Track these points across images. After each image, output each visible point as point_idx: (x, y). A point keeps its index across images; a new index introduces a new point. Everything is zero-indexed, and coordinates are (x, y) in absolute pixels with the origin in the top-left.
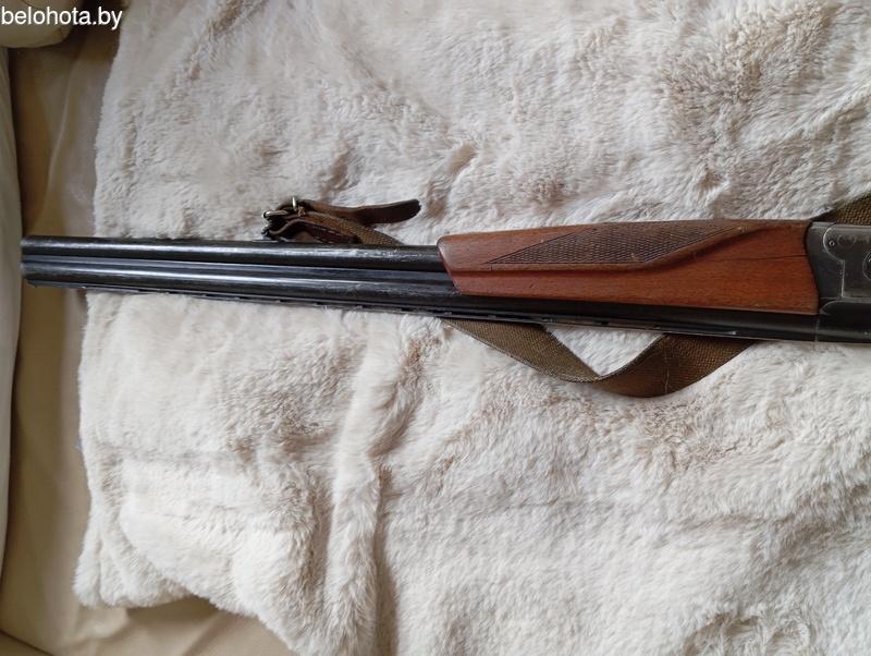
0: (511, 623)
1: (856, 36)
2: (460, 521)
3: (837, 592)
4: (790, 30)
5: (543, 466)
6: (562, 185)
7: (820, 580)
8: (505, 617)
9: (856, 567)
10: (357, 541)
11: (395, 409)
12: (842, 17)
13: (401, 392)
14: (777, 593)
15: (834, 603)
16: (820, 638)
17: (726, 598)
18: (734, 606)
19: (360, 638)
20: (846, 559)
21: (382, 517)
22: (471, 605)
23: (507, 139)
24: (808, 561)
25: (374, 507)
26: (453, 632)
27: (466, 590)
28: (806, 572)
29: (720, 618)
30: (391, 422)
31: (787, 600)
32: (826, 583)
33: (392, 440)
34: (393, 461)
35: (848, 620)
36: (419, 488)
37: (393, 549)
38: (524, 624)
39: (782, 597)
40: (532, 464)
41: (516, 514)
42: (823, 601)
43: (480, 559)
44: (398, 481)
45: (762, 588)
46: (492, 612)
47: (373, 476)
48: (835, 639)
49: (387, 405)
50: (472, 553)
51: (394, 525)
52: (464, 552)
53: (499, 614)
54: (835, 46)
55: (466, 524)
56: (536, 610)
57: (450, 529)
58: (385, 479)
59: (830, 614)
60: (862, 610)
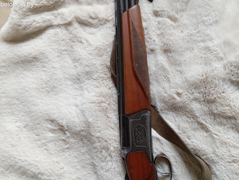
0: (43, 73)
1: (228, 126)
2: (66, 50)
3: (79, 151)
4: (227, 108)
5: (88, 69)
6: (170, 52)
7: (80, 147)
8: (44, 71)
9: (86, 155)
10: (49, 20)
11: (91, 20)
12: (233, 121)
13: (96, 21)
14: (73, 137)
15: (76, 151)
16: (67, 150)
17: (68, 127)
18: (66, 129)
19: (23, 29)
20: (86, 152)
21: (59, 26)
22: (44, 60)
23: (182, 32)
24: (84, 143)
25: (61, 23)
26: (34, 58)
27: (47, 58)
28: (81, 143)
29: (62, 126)
30: (87, 20)
31: (72, 140)
32: (80, 149)
33: (83, 23)
34: (76, 25)
35: (73, 155)
36: (71, 35)
37: (50, 32)
38: (44, 77)
39: (73, 139)
40: (87, 66)
41: (73, 65)
42: (75, 149)
43: (57, 59)
44: (70, 28)
45: (73, 134)
46: (44, 67)
47: (69, 20)
48: (68, 153)
49: (91, 18)
50: (58, 56)
51: (58, 30)
52: (57, 54)
53: (44, 69)
54: (224, 121)
55: (66, 52)
56: (49, 79)
57: (63, 48)
58: (69, 24)
59: (73, 151)
60: (77, 158)
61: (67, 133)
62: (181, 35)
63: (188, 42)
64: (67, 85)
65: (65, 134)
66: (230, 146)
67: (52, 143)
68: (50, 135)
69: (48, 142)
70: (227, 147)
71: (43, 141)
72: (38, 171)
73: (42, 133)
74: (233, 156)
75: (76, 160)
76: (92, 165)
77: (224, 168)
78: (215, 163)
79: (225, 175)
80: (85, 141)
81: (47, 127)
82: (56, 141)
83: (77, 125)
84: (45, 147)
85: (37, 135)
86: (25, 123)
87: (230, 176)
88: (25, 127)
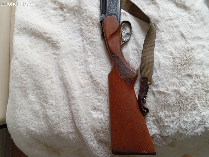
9: (76, 24)
14: (69, 13)
15: (70, 22)
16: (63, 22)
17: (66, 5)
20: (77, 22)
24: (76, 16)
28: (73, 16)
29: (63, 5)
31: (68, 15)
32: (72, 20)
35: (67, 25)
42: (70, 20)
45: (69, 10)
48: (64, 24)
59: (68, 22)
60: (70, 26)
61: (65, 9)
65: (63, 10)
66: (169, 11)
67: (54, 17)
68: (53, 12)
69: (51, 16)
70: (166, 11)
71: (48, 15)
73: (48, 10)
74: (169, 16)
75: (69, 28)
76: (80, 31)
77: (163, 24)
78: (158, 21)
79: (164, 28)
80: (76, 14)
81: (51, 6)
82: (57, 15)
83: (72, 3)
84: (49, 19)
85: (44, 11)
86: (36, 3)
87: (167, 28)
88: (36, 6)
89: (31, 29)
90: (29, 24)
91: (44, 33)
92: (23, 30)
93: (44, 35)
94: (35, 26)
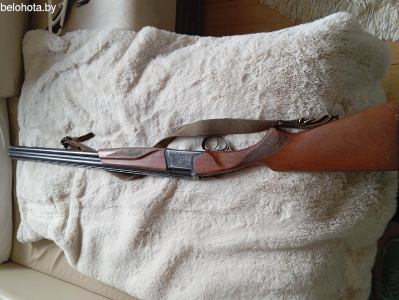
0: (105, 238)
1: (155, 98)
2: (96, 213)
3: (163, 223)
4: (142, 98)
5: (110, 198)
7: (160, 221)
8: (104, 237)
9: (166, 217)
10: (73, 219)
11: (82, 186)
12: (152, 94)
13: (83, 182)
14: (152, 225)
15: (163, 226)
16: (161, 234)
17: (141, 228)
18: (143, 230)
19: (72, 243)
20: (163, 215)
21: (80, 213)
22: (96, 234)
23: (99, 119)
25: (78, 211)
26: (92, 241)
27: (95, 230)
28: (157, 219)
29: (141, 232)
30: (81, 189)
31: (154, 227)
33: (82, 194)
34: (82, 199)
35: (165, 230)
36: (87, 205)
37: (82, 221)
38: (107, 238)
40: (108, 198)
41: (107, 210)
42: (161, 225)
43: (99, 222)
44: (83, 204)
45: (149, 224)
46: (101, 235)
47: (77, 203)
48: (163, 234)
49: (80, 185)
50: (98, 221)
51: (82, 215)
52: (96, 221)
53: (102, 236)
54: (151, 100)
55: (97, 214)
56: (109, 234)
57: (94, 216)
58: (80, 203)
59: (162, 228)
60: (168, 227)
61: (147, 230)
62: (101, 120)
63: (106, 115)
64: (117, 220)
65: (148, 232)
66: (166, 99)
67: (153, 246)
68: (147, 248)
69: (151, 249)
70: (167, 102)
71: (149, 254)
72: (166, 264)
73: (144, 253)
74: (172, 98)
75: (169, 228)
76: (174, 214)
77: (180, 106)
78: (176, 112)
79: (184, 106)
81: (141, 248)
82: (152, 242)
83: (141, 218)
84: (154, 253)
85: (144, 258)
86: (134, 266)
87: (185, 102)
88: (137, 268)
89: (161, 281)
90: (155, 281)
91: (169, 264)
92: (161, 293)
93: (171, 265)
94: (158, 274)
